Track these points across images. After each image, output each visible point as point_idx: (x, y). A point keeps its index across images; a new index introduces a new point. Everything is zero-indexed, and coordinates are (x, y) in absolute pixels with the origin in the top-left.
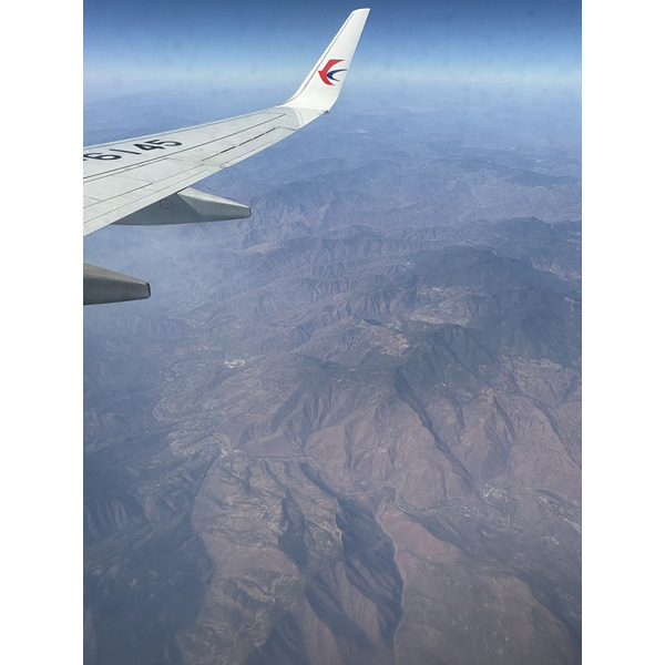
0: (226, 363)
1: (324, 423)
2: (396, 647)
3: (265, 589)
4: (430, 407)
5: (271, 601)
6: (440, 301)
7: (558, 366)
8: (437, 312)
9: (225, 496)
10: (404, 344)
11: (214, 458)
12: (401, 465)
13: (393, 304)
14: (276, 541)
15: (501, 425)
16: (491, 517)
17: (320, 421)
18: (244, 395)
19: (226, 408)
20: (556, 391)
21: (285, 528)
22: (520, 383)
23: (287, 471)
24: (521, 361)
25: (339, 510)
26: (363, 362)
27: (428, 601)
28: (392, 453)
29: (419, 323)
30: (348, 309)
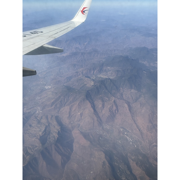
0: (46, 87)
1: (66, 105)
2: (65, 168)
3: (32, 150)
4: (95, 102)
5: (32, 154)
6: (109, 71)
7: (136, 92)
8: (107, 74)
9: (33, 124)
10: (92, 83)
11: (34, 113)
12: (83, 118)
13: (95, 71)
14: (39, 138)
15: (114, 108)
16: (104, 134)
17: (65, 105)
18: (47, 96)
19: (41, 100)
20: (134, 99)
21: (43, 134)
22: (124, 96)
23: (51, 118)
24: (126, 90)
25: (60, 130)
26: (81, 88)
27: (78, 156)
28: (81, 114)
29: (100, 77)
30: (82, 73)
